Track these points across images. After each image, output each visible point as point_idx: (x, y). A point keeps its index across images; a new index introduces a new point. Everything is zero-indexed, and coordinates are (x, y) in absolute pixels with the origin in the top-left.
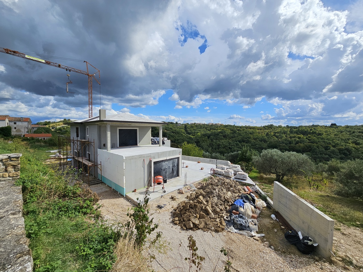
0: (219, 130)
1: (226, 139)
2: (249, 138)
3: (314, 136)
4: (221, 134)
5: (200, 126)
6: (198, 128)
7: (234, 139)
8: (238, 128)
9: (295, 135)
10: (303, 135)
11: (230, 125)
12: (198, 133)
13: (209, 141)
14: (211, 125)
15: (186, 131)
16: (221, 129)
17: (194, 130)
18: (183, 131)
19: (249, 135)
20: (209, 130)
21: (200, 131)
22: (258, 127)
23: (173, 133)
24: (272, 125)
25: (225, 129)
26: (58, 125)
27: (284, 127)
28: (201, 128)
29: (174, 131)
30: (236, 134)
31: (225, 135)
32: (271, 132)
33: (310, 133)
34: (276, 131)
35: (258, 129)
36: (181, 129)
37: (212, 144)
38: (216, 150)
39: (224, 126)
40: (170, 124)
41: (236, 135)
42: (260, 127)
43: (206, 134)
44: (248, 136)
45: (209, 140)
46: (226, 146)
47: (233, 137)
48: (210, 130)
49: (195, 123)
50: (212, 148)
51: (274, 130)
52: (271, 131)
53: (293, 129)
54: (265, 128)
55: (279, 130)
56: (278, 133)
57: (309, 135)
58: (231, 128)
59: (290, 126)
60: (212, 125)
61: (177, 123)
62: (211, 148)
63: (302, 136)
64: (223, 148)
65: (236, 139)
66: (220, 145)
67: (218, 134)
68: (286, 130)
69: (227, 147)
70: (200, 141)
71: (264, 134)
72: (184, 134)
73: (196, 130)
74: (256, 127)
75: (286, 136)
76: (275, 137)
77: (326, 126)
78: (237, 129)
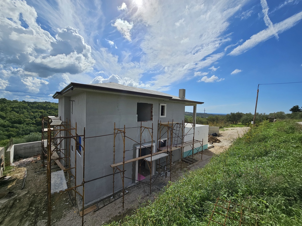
3: (53, 111)
9: (37, 110)
10: (44, 110)
24: (4, 100)
27: (20, 102)
32: (6, 107)
33: (49, 108)
34: (13, 106)
51: (10, 105)
53: (31, 104)
55: (16, 105)
56: (16, 107)
57: (49, 110)
59: (26, 101)
63: (43, 111)
68: (24, 105)
75: (27, 111)
76: (14, 112)
77: (56, 103)
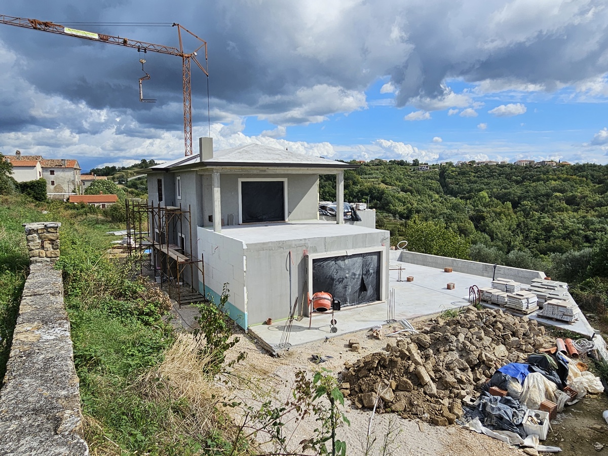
0: (553, 182)
1: (576, 211)
4: (558, 194)
5: (488, 171)
6: (484, 177)
11: (594, 166)
12: (481, 190)
13: (516, 218)
14: (526, 167)
15: (444, 185)
16: (559, 178)
17: (469, 182)
18: (436, 184)
20: (517, 182)
21: (488, 184)
23: (406, 192)
25: (574, 177)
28: (492, 176)
29: (407, 185)
31: (574, 197)
36: (429, 181)
37: (526, 225)
38: (537, 242)
39: (572, 168)
40: (397, 166)
43: (506, 194)
45: (515, 213)
46: (572, 232)
48: (522, 182)
49: (473, 162)
50: (526, 238)
58: (596, 174)
60: (530, 166)
61: (416, 163)
62: (521, 237)
64: (564, 239)
66: (553, 228)
67: (548, 196)
69: (578, 235)
70: (485, 214)
72: (438, 193)
73: (475, 182)
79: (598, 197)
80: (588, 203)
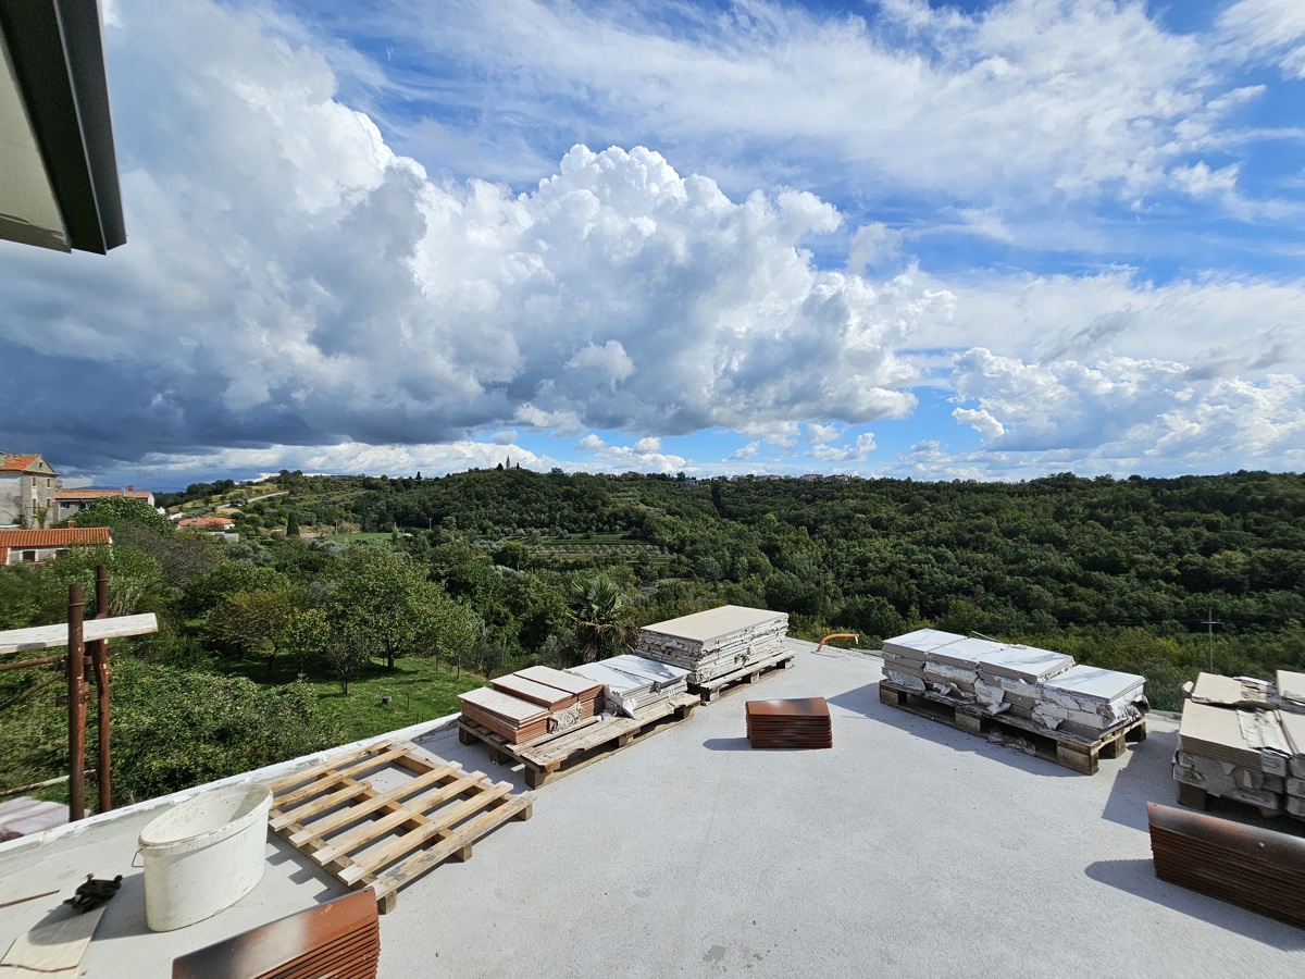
0: (851, 501)
1: (885, 536)
2: (985, 531)
3: (1281, 517)
4: (860, 516)
5: (771, 487)
6: (766, 494)
7: (920, 534)
8: (928, 492)
9: (1189, 514)
10: (1227, 514)
11: (892, 481)
12: (765, 512)
13: (818, 549)
14: (815, 483)
15: (718, 505)
16: (857, 496)
17: (750, 501)
18: (708, 504)
19: (979, 518)
20: (808, 502)
21: (773, 504)
22: (1009, 486)
23: (673, 514)
24: (1068, 477)
25: (873, 494)
26: (257, 491)
27: (1122, 482)
28: (777, 494)
29: (674, 507)
30: (925, 514)
31: (879, 519)
32: (1070, 504)
33: (1255, 505)
34: (1095, 500)
35: (1011, 495)
36: (700, 500)
37: (835, 557)
38: (852, 580)
39: (868, 483)
40: (658, 482)
41: (925, 519)
42: (1016, 486)
43: (798, 516)
44: (976, 521)
45: (814, 540)
46: (893, 565)
47: (912, 529)
48: (813, 501)
49: (752, 476)
50: (838, 575)
51: (1085, 495)
52: (1073, 501)
53: (1164, 490)
54: (1038, 487)
55: (1105, 495)
56: (1105, 505)
58: (896, 490)
59: (1146, 475)
60: (819, 481)
61: (681, 475)
62: (831, 575)
63: (1221, 518)
64: (885, 574)
65: (928, 535)
66: (869, 560)
67: (849, 518)
68: (1136, 493)
69: (900, 569)
70: (780, 543)
71: (1045, 510)
72: (713, 516)
73: (757, 502)
74: (1001, 485)
75: (1145, 520)
76: (1097, 524)
78: (921, 494)
79: (907, 519)
80: (898, 526)
